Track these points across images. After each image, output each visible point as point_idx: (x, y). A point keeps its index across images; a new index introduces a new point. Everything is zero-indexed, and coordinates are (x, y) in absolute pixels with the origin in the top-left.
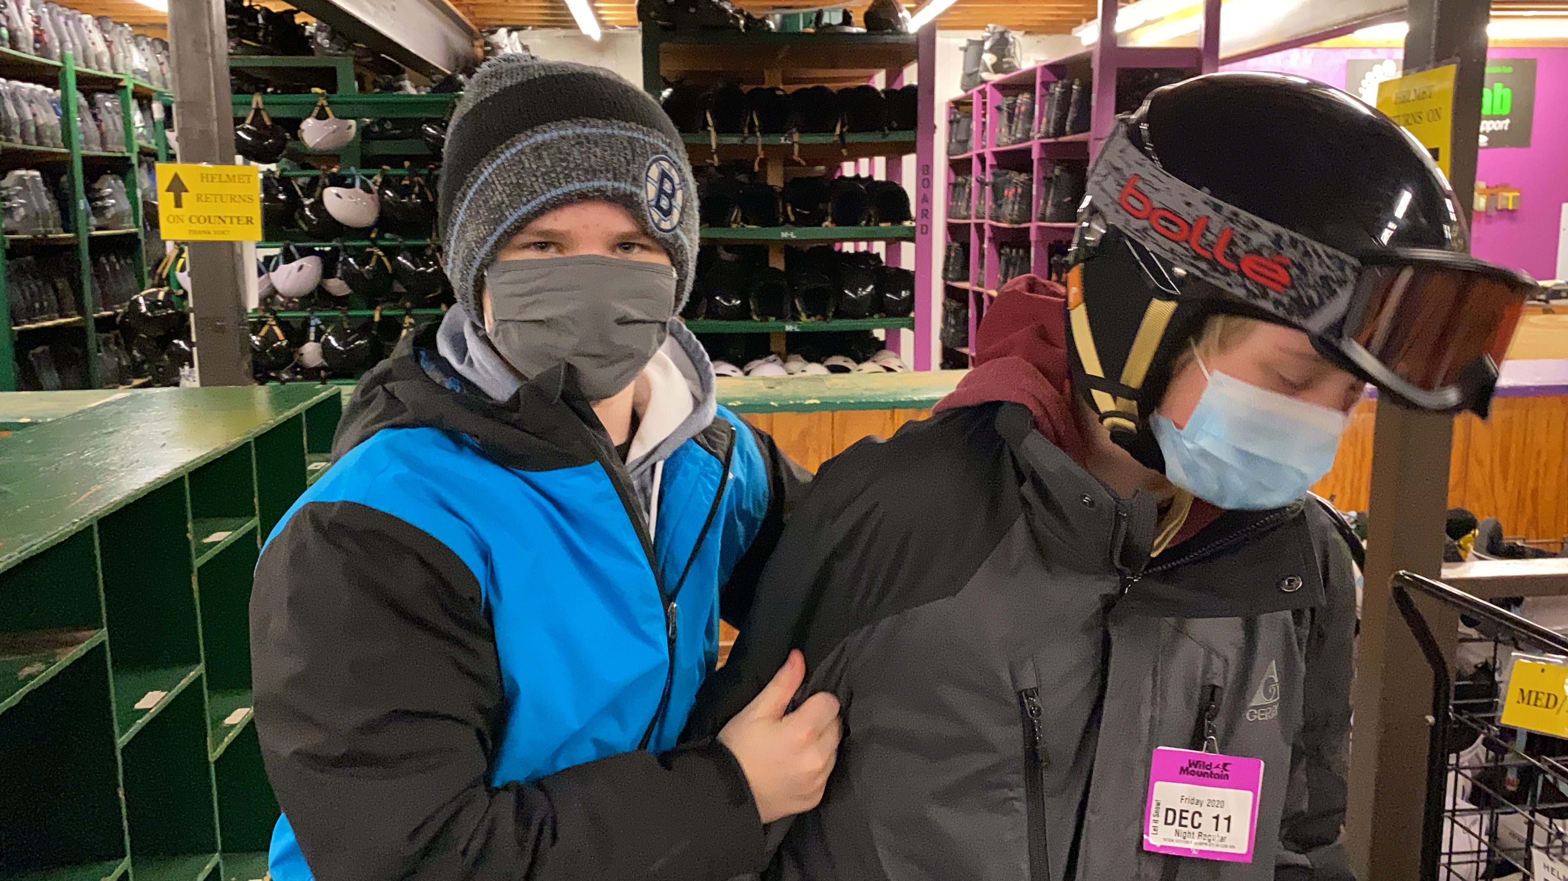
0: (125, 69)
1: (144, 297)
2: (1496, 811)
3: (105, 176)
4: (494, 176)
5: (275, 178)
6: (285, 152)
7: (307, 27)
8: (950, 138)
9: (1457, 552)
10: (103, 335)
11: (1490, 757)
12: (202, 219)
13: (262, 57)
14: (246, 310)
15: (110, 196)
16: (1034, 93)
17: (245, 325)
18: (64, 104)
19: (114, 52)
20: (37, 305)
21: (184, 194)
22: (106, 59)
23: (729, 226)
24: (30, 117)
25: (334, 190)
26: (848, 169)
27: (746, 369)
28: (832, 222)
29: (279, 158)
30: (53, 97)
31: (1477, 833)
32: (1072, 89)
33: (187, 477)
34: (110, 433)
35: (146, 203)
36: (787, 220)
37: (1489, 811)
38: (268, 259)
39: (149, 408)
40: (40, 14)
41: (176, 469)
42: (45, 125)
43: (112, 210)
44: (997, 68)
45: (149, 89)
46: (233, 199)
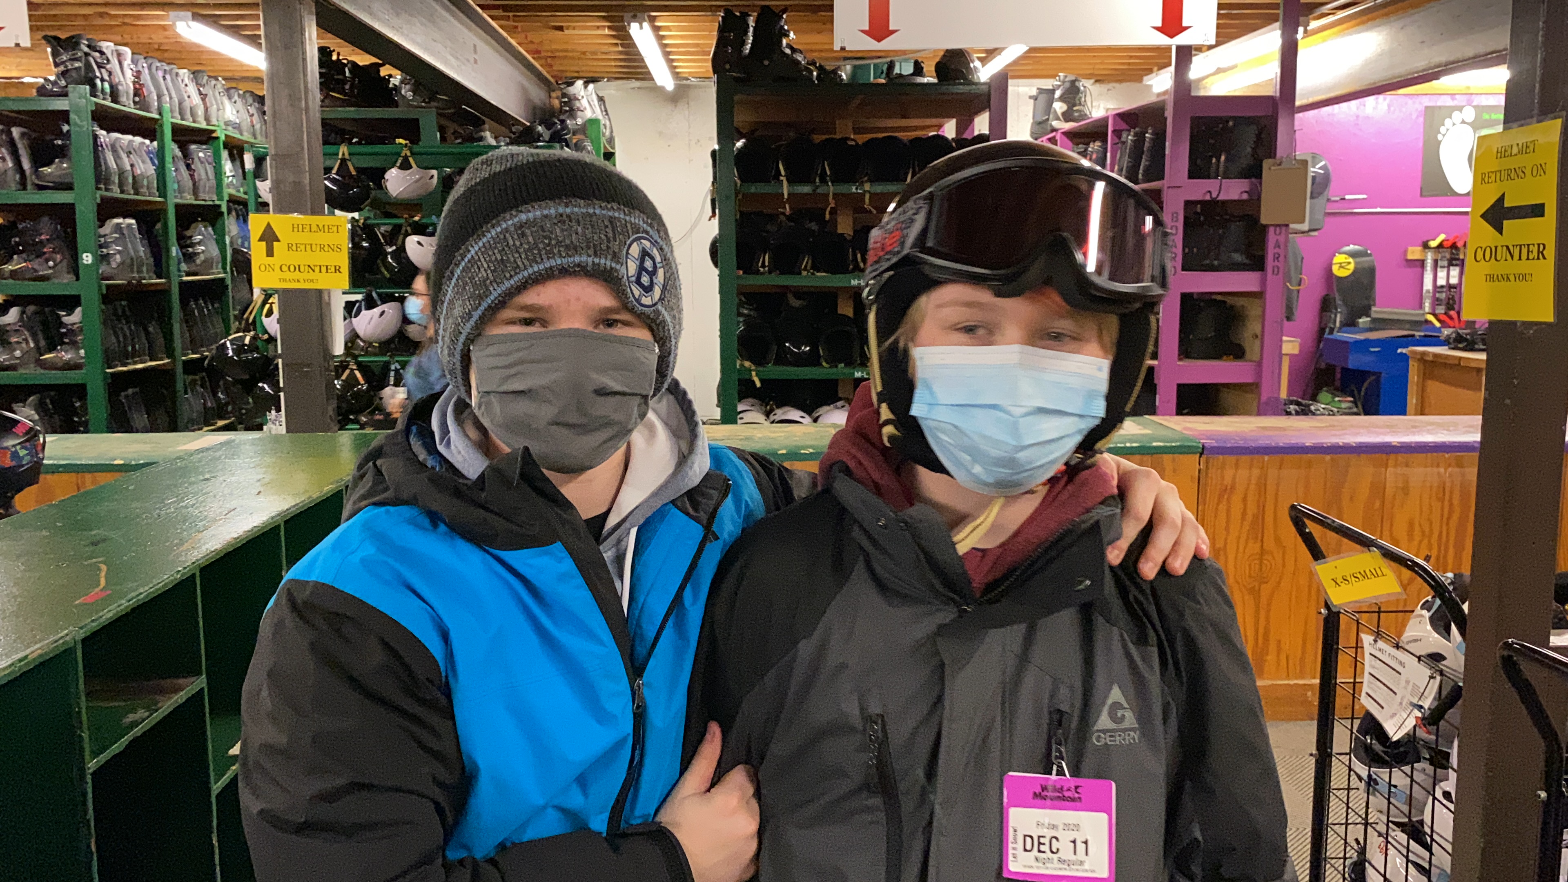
0: (218, 120)
1: (231, 341)
3: (196, 224)
4: (479, 254)
5: (359, 226)
6: (369, 201)
7: (392, 80)
9: (1564, 618)
10: (191, 377)
12: (292, 268)
13: (348, 109)
14: (332, 356)
15: (199, 243)
16: (1107, 141)
17: (331, 369)
18: (160, 154)
19: (208, 105)
20: (130, 348)
21: (275, 243)
22: (200, 112)
23: (800, 273)
24: (128, 167)
25: (414, 239)
27: (815, 415)
29: (363, 206)
30: (150, 148)
32: (1145, 137)
33: (282, 525)
34: (207, 479)
35: (236, 252)
36: (857, 267)
38: (351, 305)
40: (141, 69)
41: (272, 518)
42: (142, 174)
43: (202, 257)
44: (1067, 116)
45: (239, 140)
46: (322, 248)
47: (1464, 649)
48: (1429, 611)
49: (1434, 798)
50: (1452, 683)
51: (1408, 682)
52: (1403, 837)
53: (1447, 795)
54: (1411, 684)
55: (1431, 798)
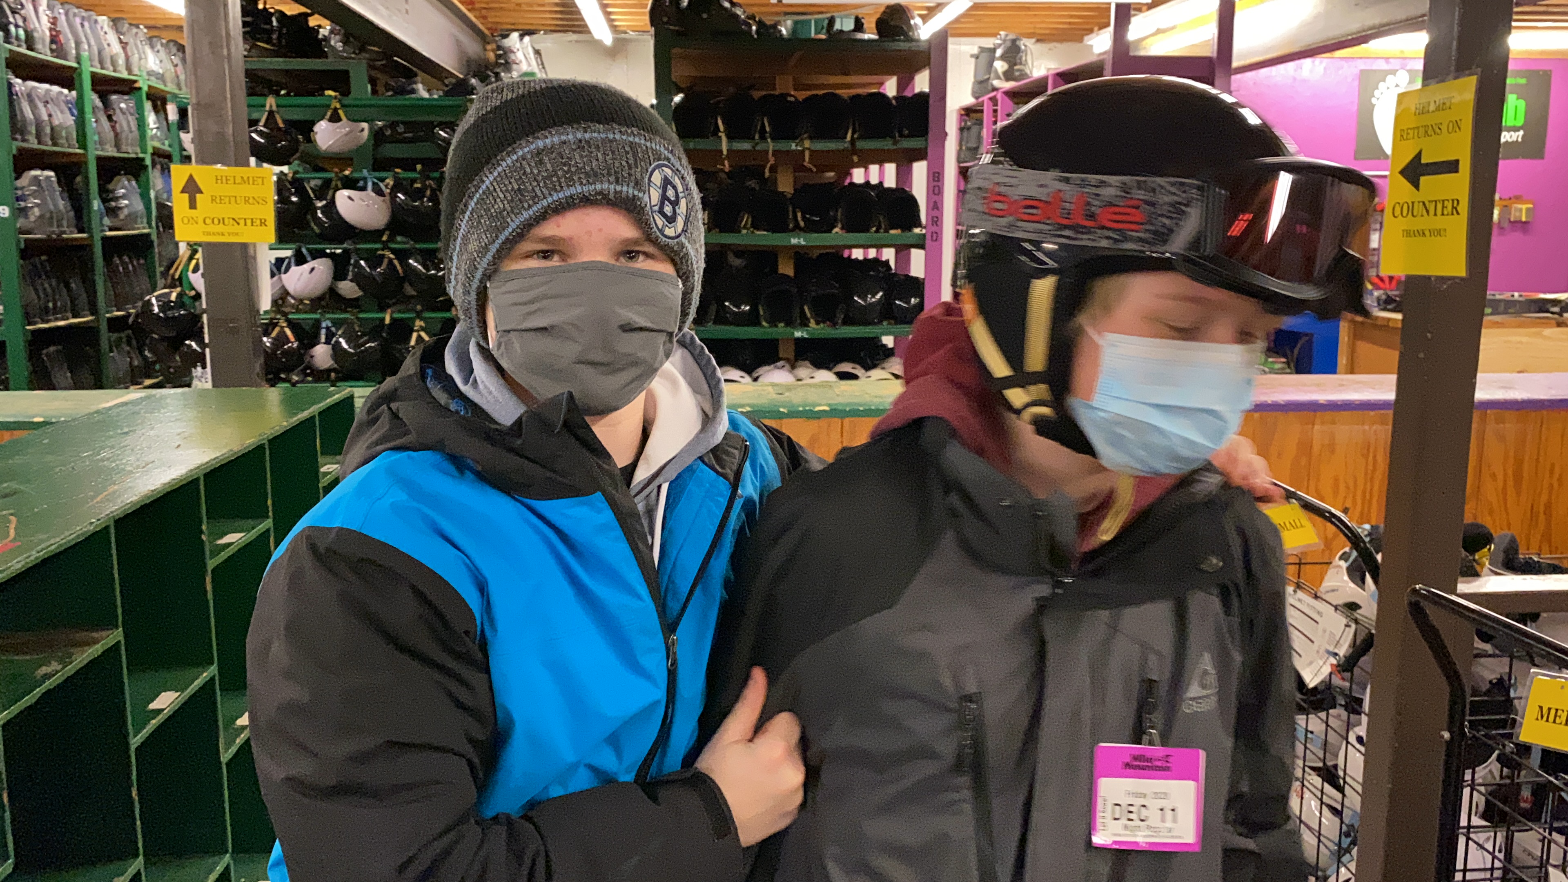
0: (140, 70)
1: (157, 298)
2: (1512, 828)
3: (118, 177)
4: (495, 184)
5: (287, 180)
6: (298, 155)
7: (321, 30)
8: (960, 145)
9: (1472, 566)
10: (115, 336)
11: (1504, 774)
12: (216, 221)
13: (277, 59)
14: (258, 311)
15: (124, 197)
17: (258, 327)
18: (80, 104)
19: (130, 54)
20: (51, 305)
21: (198, 196)
22: (121, 61)
23: (740, 232)
24: (45, 117)
25: (346, 193)
26: (858, 176)
27: (755, 375)
28: (842, 229)
29: (291, 160)
30: (69, 98)
31: (1491, 850)
33: (202, 478)
34: (126, 433)
35: (160, 206)
36: (797, 227)
37: (1505, 829)
38: (279, 261)
39: (164, 408)
40: (57, 16)
41: (191, 471)
42: (60, 125)
43: (126, 211)
44: (1008, 75)
45: (163, 91)
46: (247, 201)
47: (1377, 597)
48: (1346, 561)
49: (1348, 742)
50: (1367, 631)
51: (1325, 631)
52: (1317, 780)
53: (1360, 739)
54: (1328, 632)
55: (1344, 743)
